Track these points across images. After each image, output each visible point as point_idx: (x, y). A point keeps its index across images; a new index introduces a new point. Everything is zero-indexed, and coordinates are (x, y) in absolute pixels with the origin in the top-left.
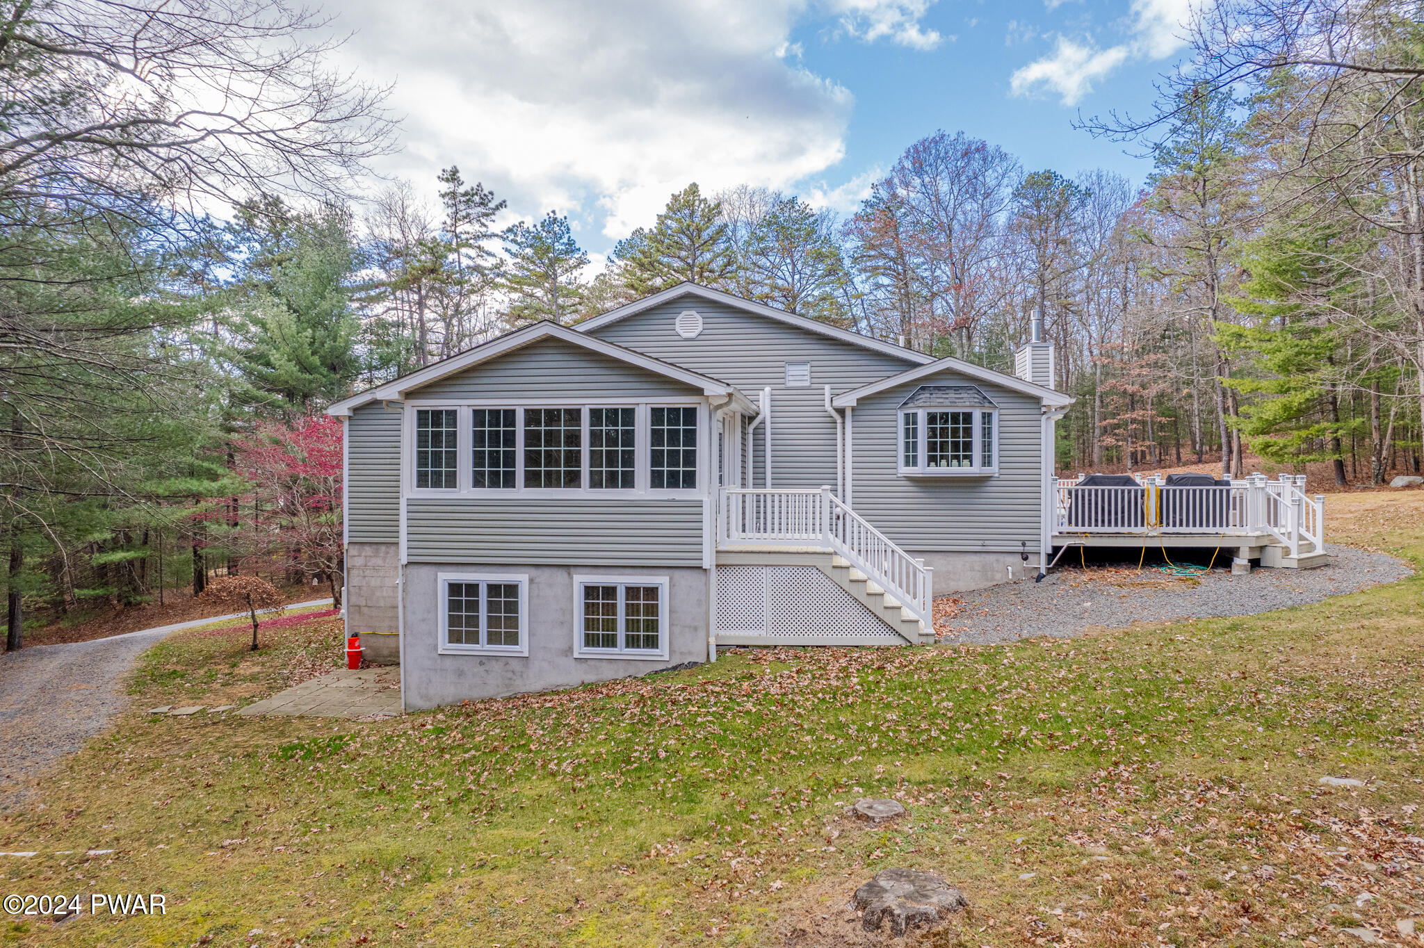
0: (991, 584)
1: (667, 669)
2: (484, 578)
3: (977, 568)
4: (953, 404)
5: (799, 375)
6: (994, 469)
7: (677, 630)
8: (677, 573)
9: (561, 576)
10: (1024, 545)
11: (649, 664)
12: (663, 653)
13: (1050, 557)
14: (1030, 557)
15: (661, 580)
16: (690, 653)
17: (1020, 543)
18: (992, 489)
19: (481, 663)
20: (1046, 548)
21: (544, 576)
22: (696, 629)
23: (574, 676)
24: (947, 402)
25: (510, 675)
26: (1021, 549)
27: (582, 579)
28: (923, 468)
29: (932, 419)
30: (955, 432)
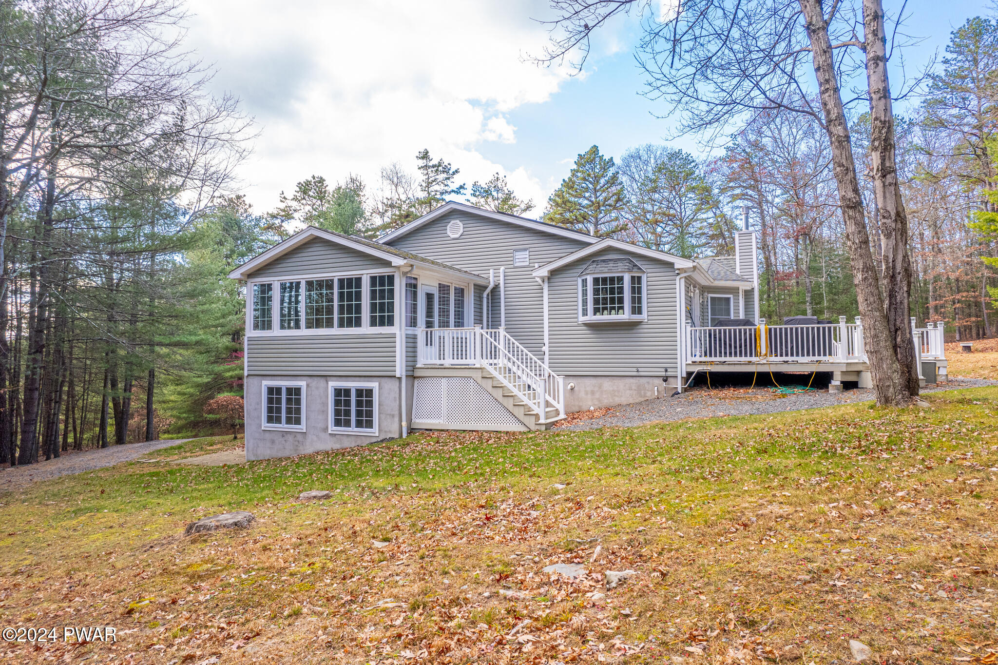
0: (643, 399)
1: (377, 442)
2: (284, 383)
3: (634, 388)
4: (610, 271)
5: (522, 258)
6: (644, 316)
7: (383, 416)
8: (383, 380)
9: (322, 382)
10: (666, 371)
11: (368, 439)
12: (375, 431)
13: (686, 379)
14: (670, 380)
15: (374, 385)
16: (390, 432)
17: (663, 370)
18: (644, 330)
19: (283, 436)
20: (682, 372)
21: (314, 382)
22: (393, 416)
23: (329, 445)
24: (606, 270)
25: (296, 443)
26: (663, 374)
27: (333, 384)
28: (591, 318)
29: (596, 281)
30: (612, 292)
